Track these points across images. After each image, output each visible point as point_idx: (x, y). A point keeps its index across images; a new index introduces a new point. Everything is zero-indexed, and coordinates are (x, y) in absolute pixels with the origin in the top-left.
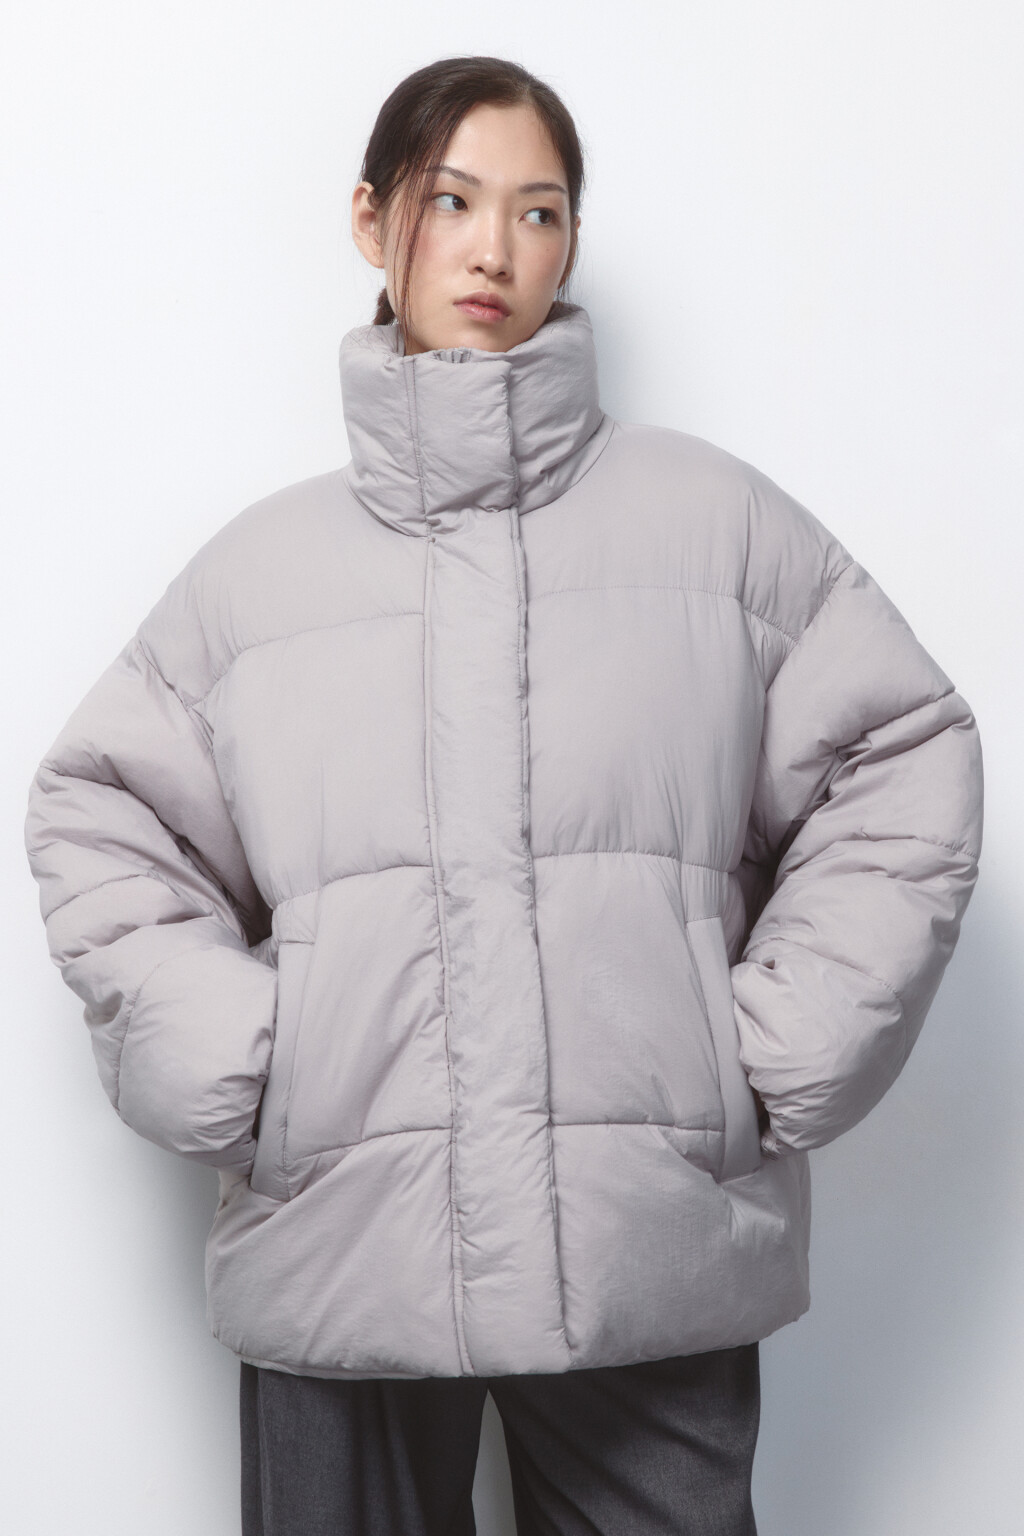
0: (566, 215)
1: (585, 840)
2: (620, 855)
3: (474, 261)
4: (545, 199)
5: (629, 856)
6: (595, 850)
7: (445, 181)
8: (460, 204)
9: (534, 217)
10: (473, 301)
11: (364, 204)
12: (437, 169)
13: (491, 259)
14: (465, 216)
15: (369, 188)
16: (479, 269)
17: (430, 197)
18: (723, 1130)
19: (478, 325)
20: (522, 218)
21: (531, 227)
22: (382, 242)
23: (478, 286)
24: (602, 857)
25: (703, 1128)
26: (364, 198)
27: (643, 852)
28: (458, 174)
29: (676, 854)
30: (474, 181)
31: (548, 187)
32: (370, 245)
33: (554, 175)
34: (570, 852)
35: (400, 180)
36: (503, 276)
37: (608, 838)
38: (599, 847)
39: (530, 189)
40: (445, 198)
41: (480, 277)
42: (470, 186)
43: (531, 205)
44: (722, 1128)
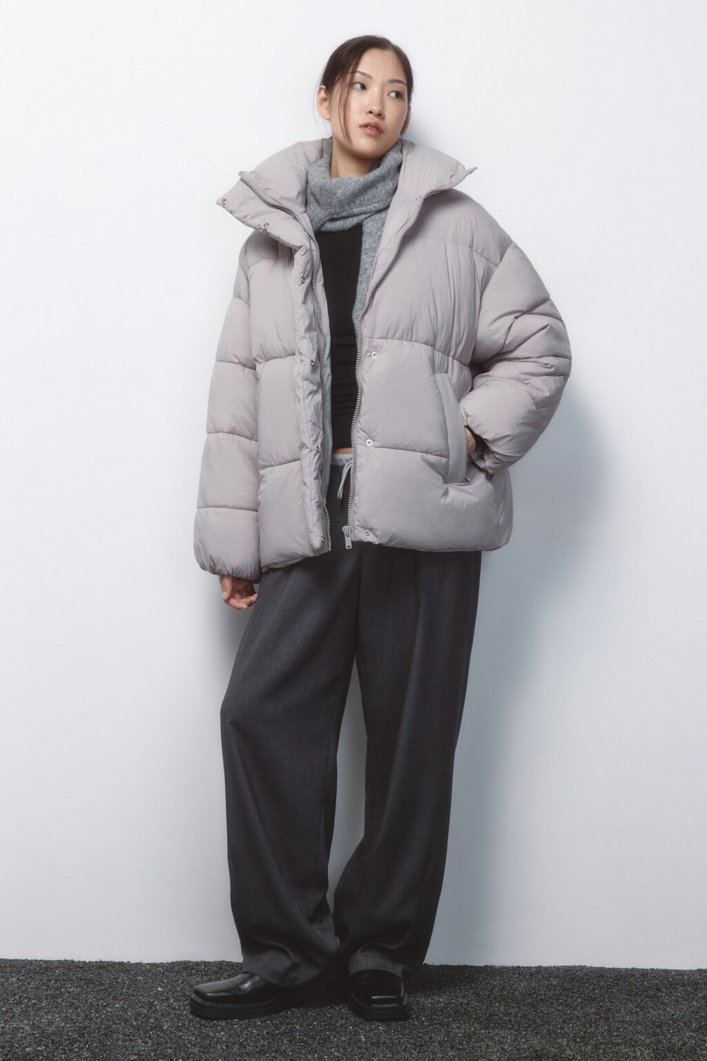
0: (406, 97)
1: (398, 335)
2: (412, 343)
3: (369, 109)
4: (398, 87)
5: (415, 344)
6: (402, 339)
7: (358, 77)
8: (363, 87)
9: (393, 95)
10: (366, 126)
11: (323, 94)
12: (354, 72)
13: (376, 109)
14: (365, 92)
15: (324, 87)
16: (371, 112)
17: (352, 84)
18: (448, 458)
19: (370, 135)
20: (388, 95)
21: (392, 98)
22: (330, 109)
23: (371, 119)
24: (405, 342)
25: (441, 456)
26: (323, 92)
27: (420, 343)
28: (363, 74)
29: (433, 346)
30: (370, 77)
31: (399, 82)
32: (325, 112)
33: (402, 78)
34: (392, 338)
35: (339, 79)
36: (380, 115)
37: (408, 335)
38: (404, 338)
39: (393, 81)
40: (357, 85)
41: (371, 115)
42: (368, 79)
43: (392, 89)
44: (447, 456)
